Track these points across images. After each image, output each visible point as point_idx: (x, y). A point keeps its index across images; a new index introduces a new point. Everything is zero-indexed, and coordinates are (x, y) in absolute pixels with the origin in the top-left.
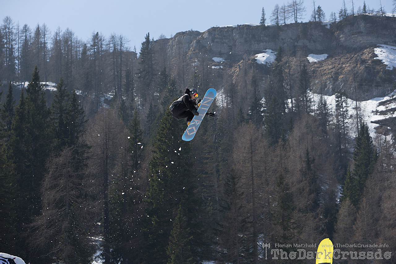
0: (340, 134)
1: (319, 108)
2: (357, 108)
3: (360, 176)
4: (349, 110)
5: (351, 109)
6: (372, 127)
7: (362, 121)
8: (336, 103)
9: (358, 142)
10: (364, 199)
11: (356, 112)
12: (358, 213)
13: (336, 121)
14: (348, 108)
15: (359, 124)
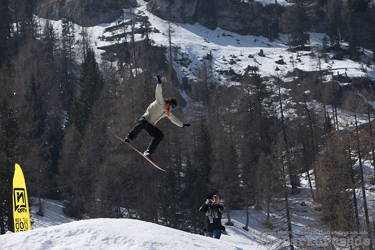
0: (67, 59)
1: (46, 33)
2: (83, 34)
3: (85, 102)
4: (76, 36)
5: (78, 35)
6: (98, 53)
7: (89, 47)
8: (63, 28)
9: (85, 68)
10: (90, 125)
11: (83, 37)
12: (84, 139)
13: (62, 46)
14: (75, 34)
15: (86, 50)
